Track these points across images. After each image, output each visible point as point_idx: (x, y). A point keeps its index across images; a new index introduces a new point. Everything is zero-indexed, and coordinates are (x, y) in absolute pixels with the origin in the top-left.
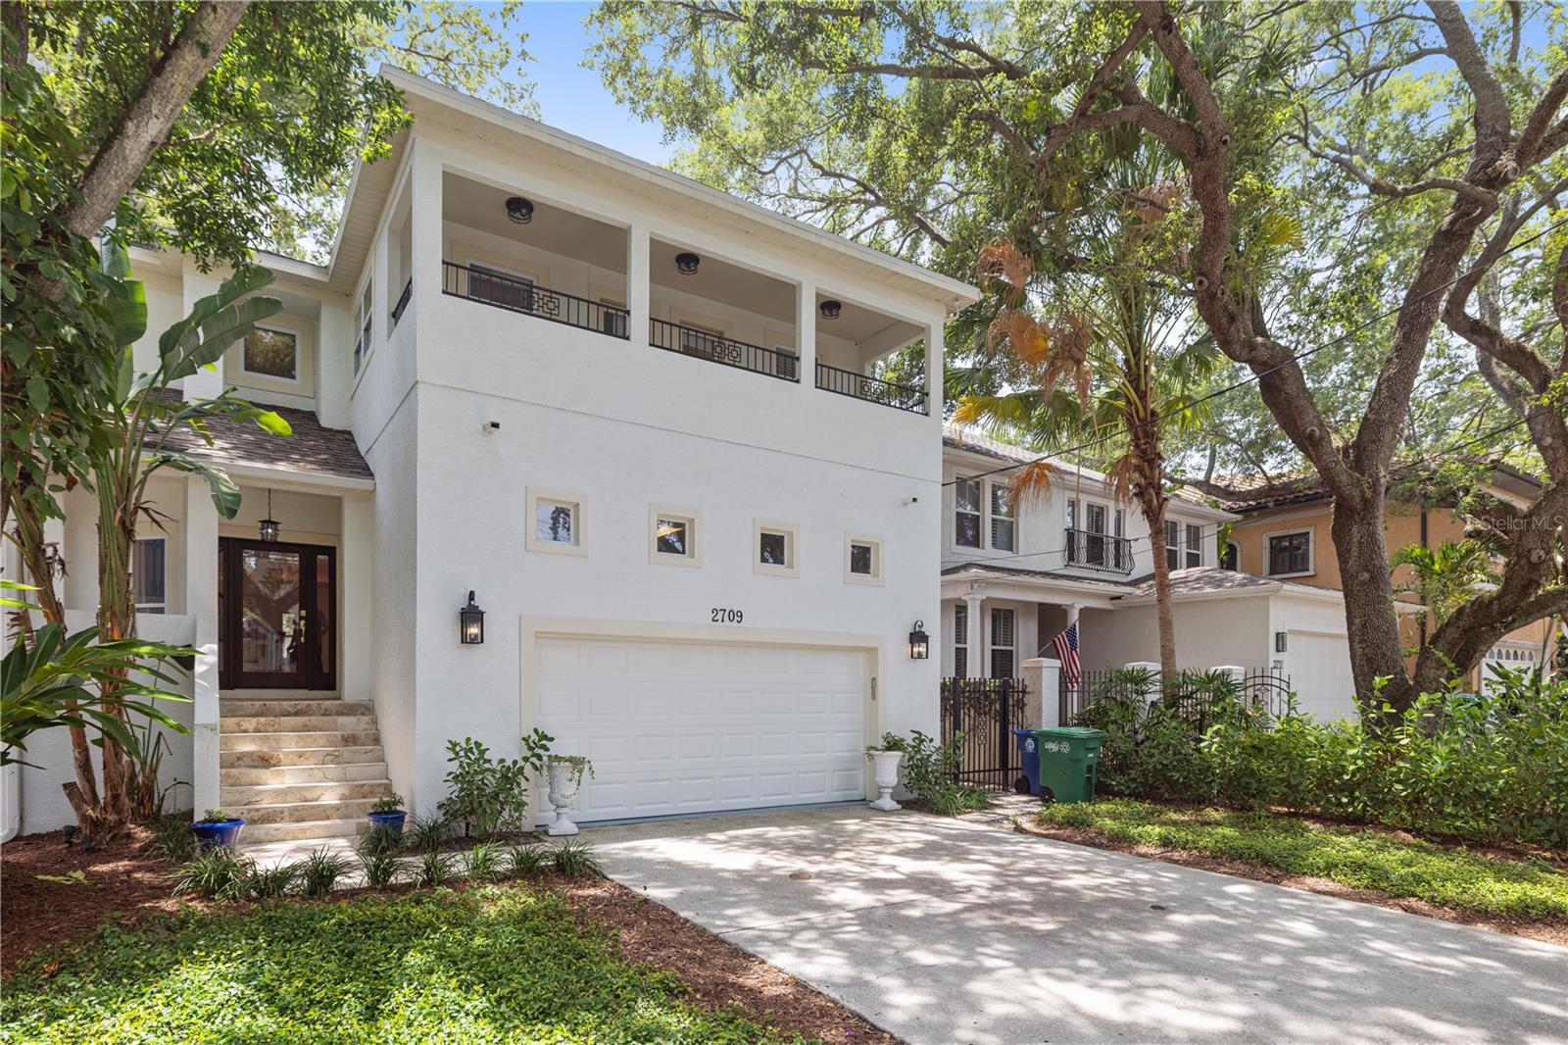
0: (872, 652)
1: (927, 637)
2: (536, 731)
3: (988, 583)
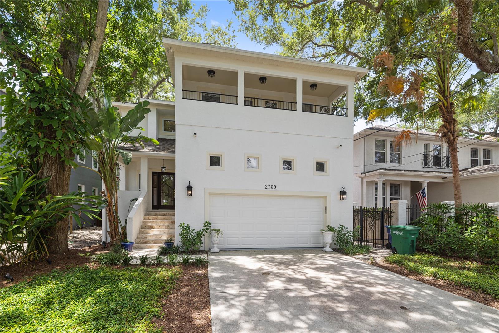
0: (325, 198)
1: (346, 192)
2: (206, 221)
3: (385, 175)
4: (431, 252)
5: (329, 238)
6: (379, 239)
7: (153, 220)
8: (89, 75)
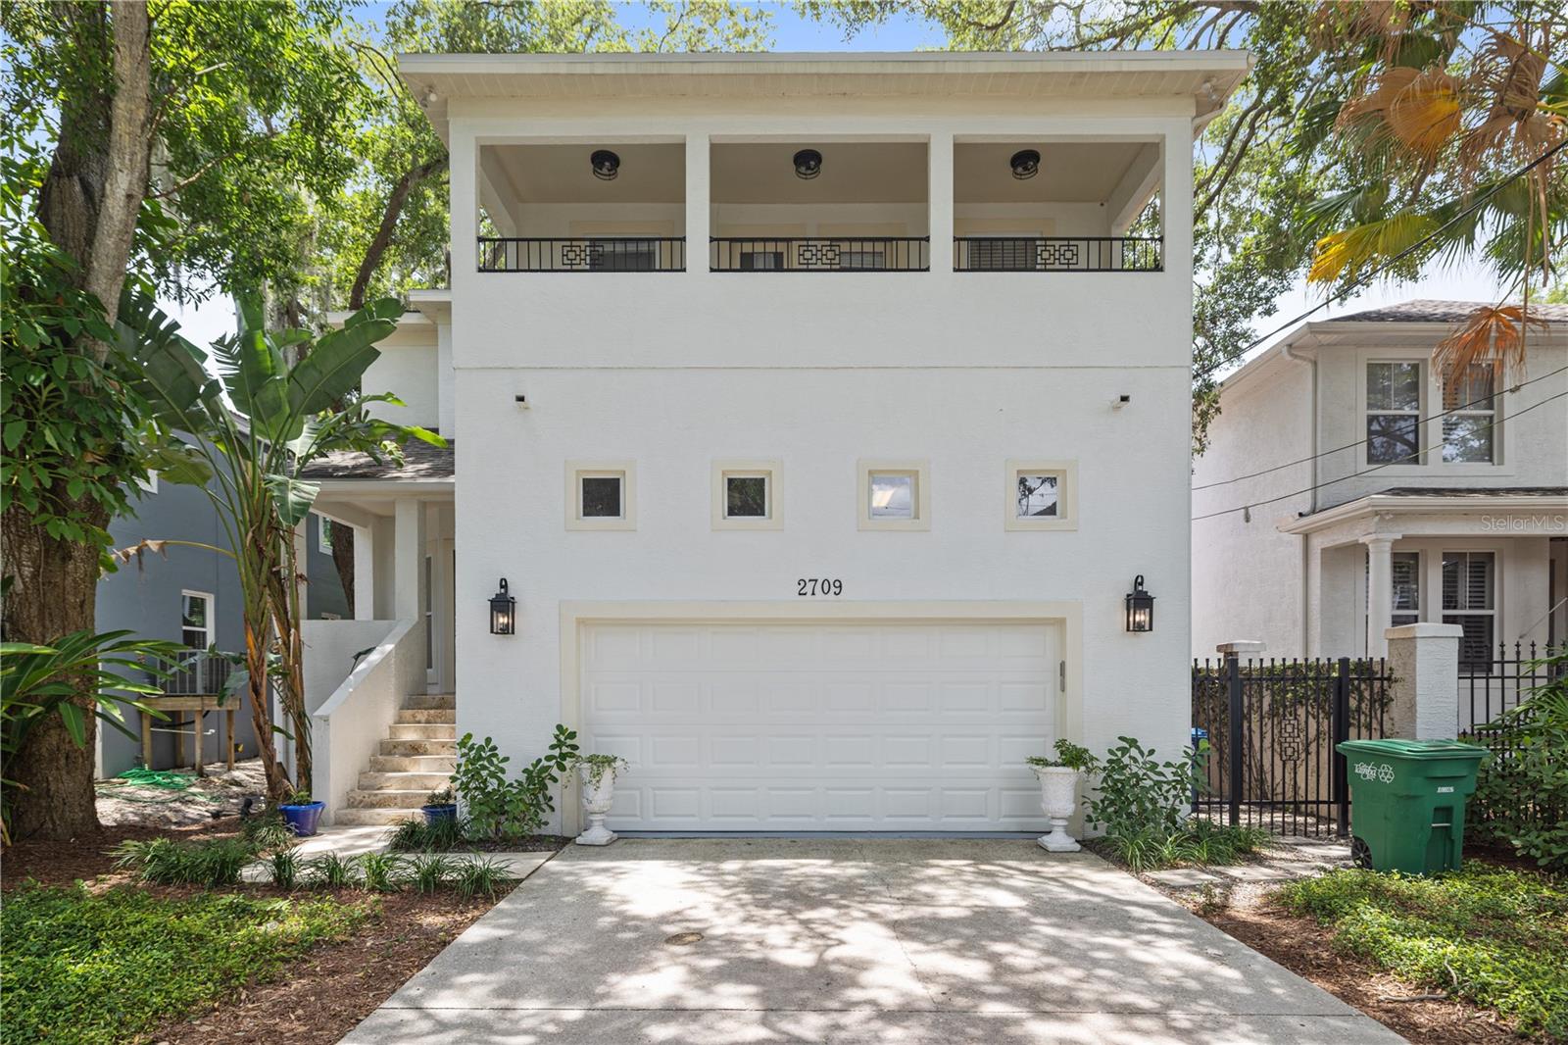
0: (1060, 623)
1: (1151, 599)
2: (559, 727)
3: (1399, 515)
4: (1542, 862)
5: (1061, 792)
6: (1324, 796)
7: (428, 722)
8: (120, 222)
